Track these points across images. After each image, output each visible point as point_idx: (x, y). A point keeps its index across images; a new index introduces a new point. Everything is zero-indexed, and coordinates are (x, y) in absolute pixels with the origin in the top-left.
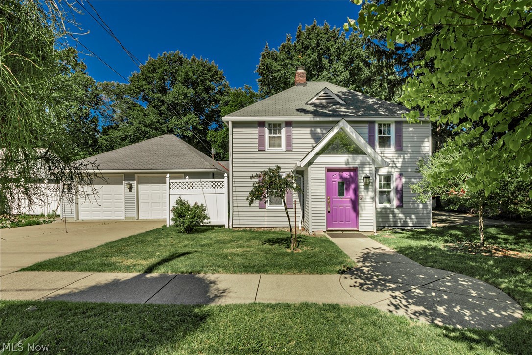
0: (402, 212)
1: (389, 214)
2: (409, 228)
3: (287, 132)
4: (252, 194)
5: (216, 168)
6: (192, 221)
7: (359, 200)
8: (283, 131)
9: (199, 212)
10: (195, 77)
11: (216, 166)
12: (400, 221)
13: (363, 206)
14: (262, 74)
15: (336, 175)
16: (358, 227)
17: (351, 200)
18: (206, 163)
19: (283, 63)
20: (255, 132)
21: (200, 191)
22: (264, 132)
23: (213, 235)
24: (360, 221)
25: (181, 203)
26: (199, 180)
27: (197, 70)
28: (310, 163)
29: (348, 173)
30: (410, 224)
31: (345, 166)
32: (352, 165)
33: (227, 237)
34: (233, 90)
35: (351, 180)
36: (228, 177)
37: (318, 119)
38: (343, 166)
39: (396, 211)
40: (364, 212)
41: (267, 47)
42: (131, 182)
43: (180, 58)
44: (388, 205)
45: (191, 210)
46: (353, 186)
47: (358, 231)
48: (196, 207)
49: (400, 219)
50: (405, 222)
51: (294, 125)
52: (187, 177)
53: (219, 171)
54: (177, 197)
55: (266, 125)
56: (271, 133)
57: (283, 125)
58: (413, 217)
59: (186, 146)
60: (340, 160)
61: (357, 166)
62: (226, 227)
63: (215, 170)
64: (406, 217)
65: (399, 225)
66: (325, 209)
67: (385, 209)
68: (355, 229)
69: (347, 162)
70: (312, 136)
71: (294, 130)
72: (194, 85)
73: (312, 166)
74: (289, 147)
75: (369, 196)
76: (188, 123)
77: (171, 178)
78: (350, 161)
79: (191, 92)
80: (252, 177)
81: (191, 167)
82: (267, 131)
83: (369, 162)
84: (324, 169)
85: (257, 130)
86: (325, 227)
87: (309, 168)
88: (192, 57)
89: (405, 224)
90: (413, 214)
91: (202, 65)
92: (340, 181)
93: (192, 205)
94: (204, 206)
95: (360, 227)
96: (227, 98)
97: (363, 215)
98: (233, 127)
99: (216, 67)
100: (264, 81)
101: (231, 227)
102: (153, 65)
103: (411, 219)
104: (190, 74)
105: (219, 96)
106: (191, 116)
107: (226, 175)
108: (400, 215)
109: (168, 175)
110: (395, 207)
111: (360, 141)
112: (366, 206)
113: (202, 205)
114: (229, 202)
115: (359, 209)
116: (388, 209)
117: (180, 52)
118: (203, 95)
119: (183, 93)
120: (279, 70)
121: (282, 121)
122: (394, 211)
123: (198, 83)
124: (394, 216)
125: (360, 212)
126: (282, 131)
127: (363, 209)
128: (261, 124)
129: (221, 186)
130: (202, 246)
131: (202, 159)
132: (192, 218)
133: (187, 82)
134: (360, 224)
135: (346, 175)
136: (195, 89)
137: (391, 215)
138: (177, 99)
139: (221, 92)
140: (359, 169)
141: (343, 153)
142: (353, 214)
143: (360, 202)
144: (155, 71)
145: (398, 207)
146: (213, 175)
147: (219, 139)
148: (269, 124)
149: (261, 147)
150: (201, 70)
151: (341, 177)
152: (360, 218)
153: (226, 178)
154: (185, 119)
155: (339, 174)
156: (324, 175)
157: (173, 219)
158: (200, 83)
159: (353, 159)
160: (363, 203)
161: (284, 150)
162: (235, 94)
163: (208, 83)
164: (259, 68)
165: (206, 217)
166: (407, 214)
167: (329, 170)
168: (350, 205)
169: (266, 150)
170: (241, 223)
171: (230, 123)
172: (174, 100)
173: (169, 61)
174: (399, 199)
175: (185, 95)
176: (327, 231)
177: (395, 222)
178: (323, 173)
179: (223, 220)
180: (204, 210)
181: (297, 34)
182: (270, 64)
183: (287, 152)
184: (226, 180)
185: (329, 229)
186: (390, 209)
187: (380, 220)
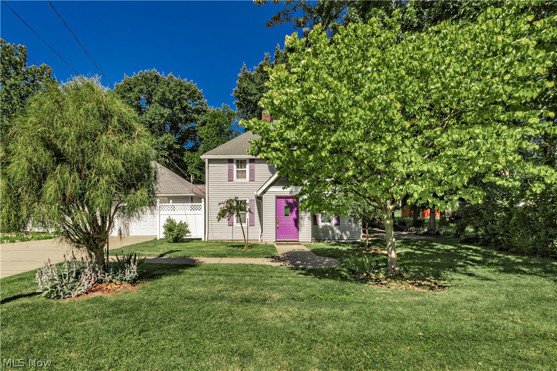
0: (339, 229)
1: (329, 230)
2: (344, 241)
3: (250, 167)
4: (219, 214)
5: (195, 193)
6: (179, 234)
7: (300, 219)
8: (248, 166)
9: (183, 228)
10: (171, 97)
11: (194, 191)
12: (337, 236)
13: (302, 223)
14: (238, 97)
15: (283, 201)
16: (298, 239)
17: (294, 219)
18: (186, 188)
19: (259, 87)
20: (226, 167)
21: (183, 212)
22: (233, 167)
23: (194, 244)
24: (300, 234)
25: (170, 221)
26: (182, 204)
27: (175, 90)
28: (264, 192)
29: (292, 199)
30: (345, 238)
31: (289, 194)
32: (294, 194)
33: (204, 245)
34: (211, 109)
35: (294, 204)
36: (205, 201)
38: (288, 194)
39: (335, 228)
40: (303, 228)
41: (244, 68)
43: (156, 76)
44: (328, 224)
45: (178, 226)
46: (295, 209)
48: (181, 224)
49: (338, 234)
50: (341, 236)
51: (255, 161)
52: (171, 201)
53: (196, 195)
54: (167, 217)
55: (235, 161)
56: (238, 167)
57: (248, 161)
58: (348, 233)
59: (167, 173)
60: (286, 190)
62: (203, 240)
63: (194, 194)
64: (342, 232)
65: (337, 239)
66: (274, 225)
67: (326, 226)
68: (297, 240)
69: (291, 192)
70: (270, 170)
71: (256, 165)
72: (171, 104)
73: (265, 194)
74: (252, 179)
75: (307, 217)
76: (164, 143)
77: (161, 202)
78: (293, 191)
79: (167, 112)
80: (220, 204)
81: (174, 192)
82: (235, 166)
84: (274, 197)
85: (227, 165)
86: (275, 238)
87: (263, 196)
88: (169, 75)
89: (341, 238)
90: (348, 230)
91: (181, 85)
92: (286, 205)
93: (178, 222)
94: (187, 223)
95: (300, 239)
96: (204, 118)
97: (302, 230)
98: (209, 163)
99: (194, 86)
100: (240, 104)
101: (206, 240)
102: (129, 85)
103: (346, 234)
104: (167, 94)
105: (196, 116)
106: (167, 136)
107: (203, 200)
108: (337, 231)
109: (158, 200)
110: (333, 225)
112: (305, 223)
113: (185, 223)
114: (205, 221)
115: (300, 225)
116: (328, 226)
117: (156, 71)
118: (180, 115)
119: (160, 114)
120: (255, 94)
121: (247, 159)
122: (332, 228)
123: (175, 102)
124: (333, 231)
125: (300, 228)
127: (302, 225)
128: (230, 161)
129: (199, 208)
130: (188, 248)
131: (183, 185)
132: (179, 231)
133: (163, 102)
134: (300, 236)
135: (291, 201)
136: (172, 109)
137: (330, 231)
138: (154, 119)
139: (198, 112)
142: (295, 229)
143: (300, 220)
144: (131, 90)
145: (336, 225)
146: (192, 199)
147: (196, 161)
148: (237, 161)
149: (230, 179)
150: (178, 90)
151: (287, 203)
152: (300, 232)
153: (203, 203)
154: (161, 139)
155: (286, 201)
156: (274, 201)
157: (164, 233)
158: (178, 103)
159: (296, 189)
160: (302, 221)
161: (248, 181)
162: (212, 115)
163: (185, 103)
164: (236, 92)
165: (188, 232)
166: (343, 230)
167: (278, 197)
168: (293, 223)
169: (234, 181)
170: (214, 237)
171: (207, 160)
172: (151, 120)
173: (146, 80)
174: (336, 219)
175: (162, 116)
176: (276, 241)
177: (334, 237)
178: (274, 199)
179: (201, 235)
180: (187, 226)
181: (275, 54)
182: (247, 87)
183: (250, 182)
184: (203, 204)
185: (277, 240)
186: (329, 226)
187: (322, 235)
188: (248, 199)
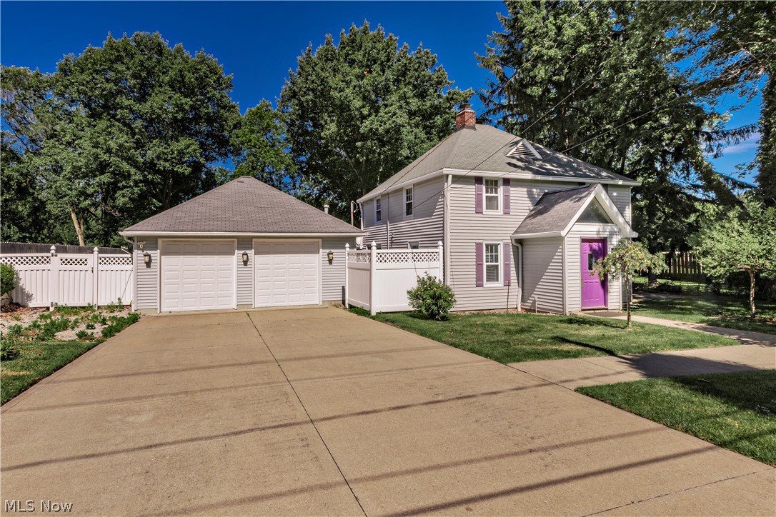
3: (505, 191)
8: (501, 189)
15: (588, 246)
16: (607, 305)
20: (471, 189)
21: (412, 264)
24: (609, 297)
29: (597, 244)
31: (596, 236)
32: (603, 235)
35: (600, 252)
36: (444, 246)
37: (539, 177)
38: (594, 236)
40: (612, 287)
42: (247, 252)
46: (601, 259)
47: (607, 309)
51: (511, 183)
55: (484, 181)
56: (487, 192)
57: (500, 182)
60: (593, 229)
61: (606, 236)
66: (579, 285)
68: (604, 307)
69: (598, 232)
71: (511, 189)
73: (568, 236)
74: (507, 210)
78: (600, 230)
82: (484, 188)
83: (616, 232)
85: (474, 187)
86: (581, 306)
87: (566, 237)
92: (590, 253)
95: (609, 304)
97: (611, 294)
98: (452, 182)
107: (440, 243)
111: (612, 209)
115: (608, 284)
121: (500, 178)
125: (609, 287)
126: (499, 189)
127: (611, 284)
128: (479, 180)
129: (435, 257)
134: (609, 301)
135: (595, 246)
140: (608, 240)
141: (596, 221)
142: (601, 290)
148: (487, 181)
149: (479, 209)
151: (591, 249)
152: (608, 294)
153: (440, 248)
155: (590, 245)
156: (579, 246)
159: (604, 229)
161: (502, 213)
167: (584, 240)
168: (599, 280)
169: (484, 213)
171: (450, 176)
176: (583, 310)
178: (578, 242)
183: (504, 216)
184: (440, 250)
185: (584, 308)
188: (501, 242)
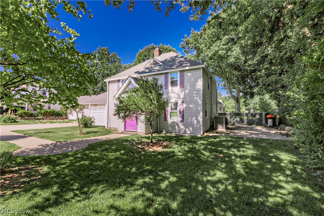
1: (175, 125)
2: (187, 135)
20: (116, 85)
21: (99, 111)
22: (120, 84)
30: (188, 132)
39: (180, 124)
44: (176, 120)
47: (137, 132)
49: (182, 129)
55: (121, 81)
58: (190, 128)
62: (106, 127)
64: (186, 128)
65: (182, 132)
67: (173, 122)
86: (123, 129)
89: (185, 132)
98: (109, 83)
108: (182, 126)
109: (89, 105)
115: (138, 121)
124: (179, 127)
128: (119, 81)
129: (105, 109)
142: (136, 123)
145: (181, 121)
152: (138, 125)
153: (106, 106)
174: (181, 117)
177: (179, 130)
179: (105, 124)
186: (176, 122)
187: (170, 128)
